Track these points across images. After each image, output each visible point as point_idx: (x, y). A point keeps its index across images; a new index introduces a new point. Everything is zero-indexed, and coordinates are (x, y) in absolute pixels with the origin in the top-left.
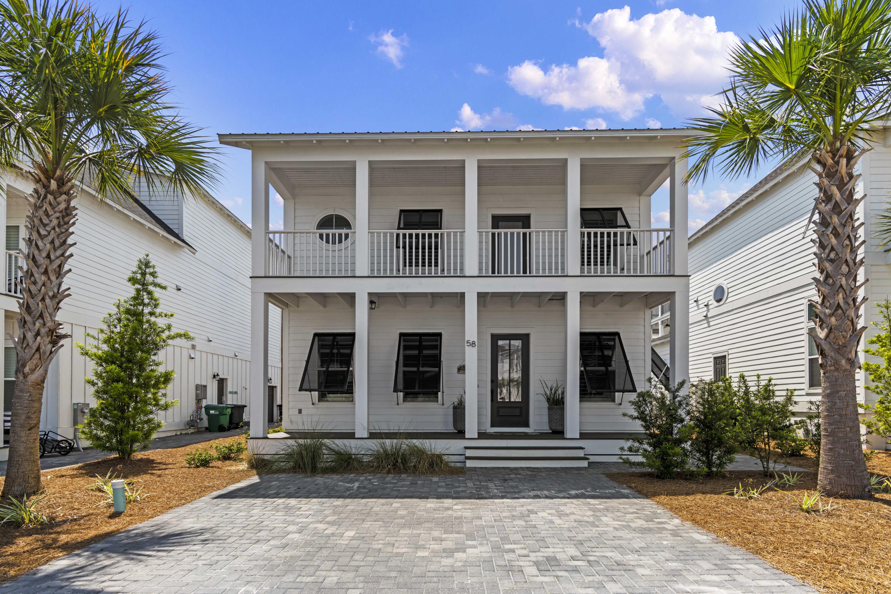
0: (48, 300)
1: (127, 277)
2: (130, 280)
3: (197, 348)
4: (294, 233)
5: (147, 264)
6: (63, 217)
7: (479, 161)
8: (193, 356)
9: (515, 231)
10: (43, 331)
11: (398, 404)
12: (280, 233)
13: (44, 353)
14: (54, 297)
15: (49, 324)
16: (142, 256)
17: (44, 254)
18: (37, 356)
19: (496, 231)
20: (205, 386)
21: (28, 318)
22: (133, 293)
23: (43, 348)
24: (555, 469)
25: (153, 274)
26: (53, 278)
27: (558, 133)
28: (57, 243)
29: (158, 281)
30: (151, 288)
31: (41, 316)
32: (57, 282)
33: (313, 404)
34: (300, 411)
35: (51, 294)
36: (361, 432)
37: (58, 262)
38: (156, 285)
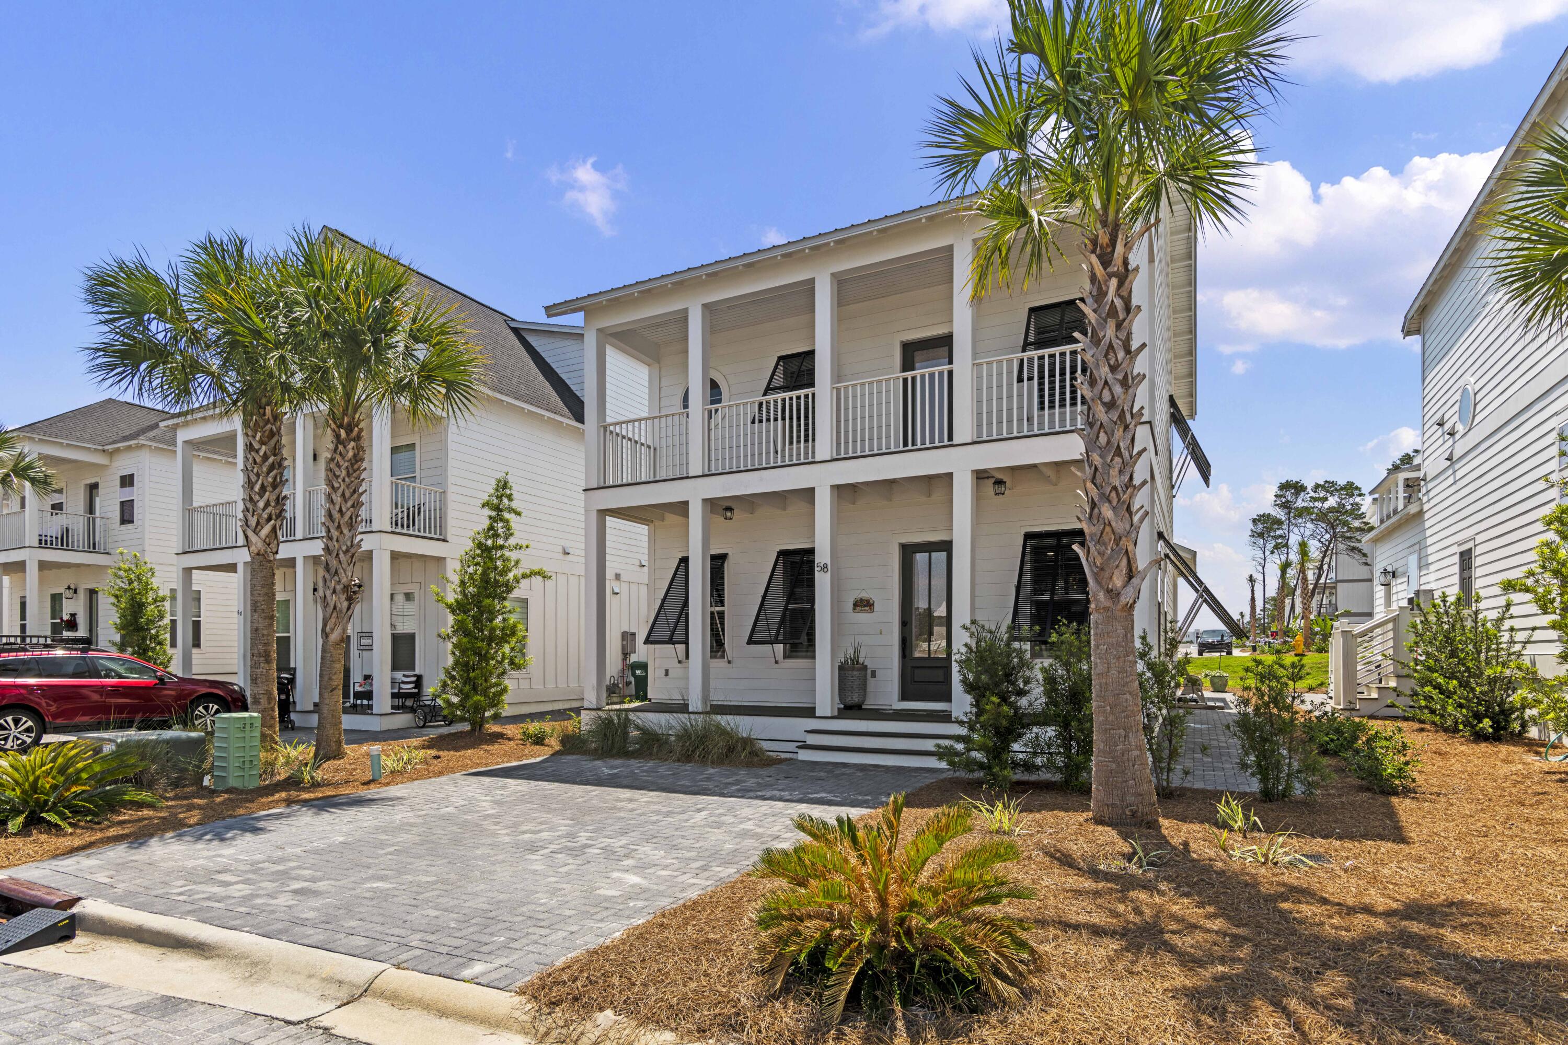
0: (341, 555)
1: (479, 503)
2: (483, 506)
3: (622, 578)
4: (660, 417)
5: (505, 485)
6: (352, 465)
7: (833, 275)
8: (617, 590)
9: (936, 369)
10: (339, 588)
11: (777, 662)
12: (646, 419)
13: (341, 611)
14: (347, 551)
15: (344, 580)
16: (499, 475)
17: (337, 508)
18: (335, 615)
19: (909, 374)
20: (634, 634)
21: (327, 576)
22: (486, 523)
23: (339, 605)
24: (887, 769)
25: (510, 497)
26: (346, 531)
27: (922, 211)
28: (347, 494)
29: (514, 505)
30: (506, 515)
31: (336, 573)
32: (350, 534)
33: (680, 662)
34: (667, 673)
35: (344, 548)
36: (696, 704)
37: (349, 514)
38: (511, 510)
